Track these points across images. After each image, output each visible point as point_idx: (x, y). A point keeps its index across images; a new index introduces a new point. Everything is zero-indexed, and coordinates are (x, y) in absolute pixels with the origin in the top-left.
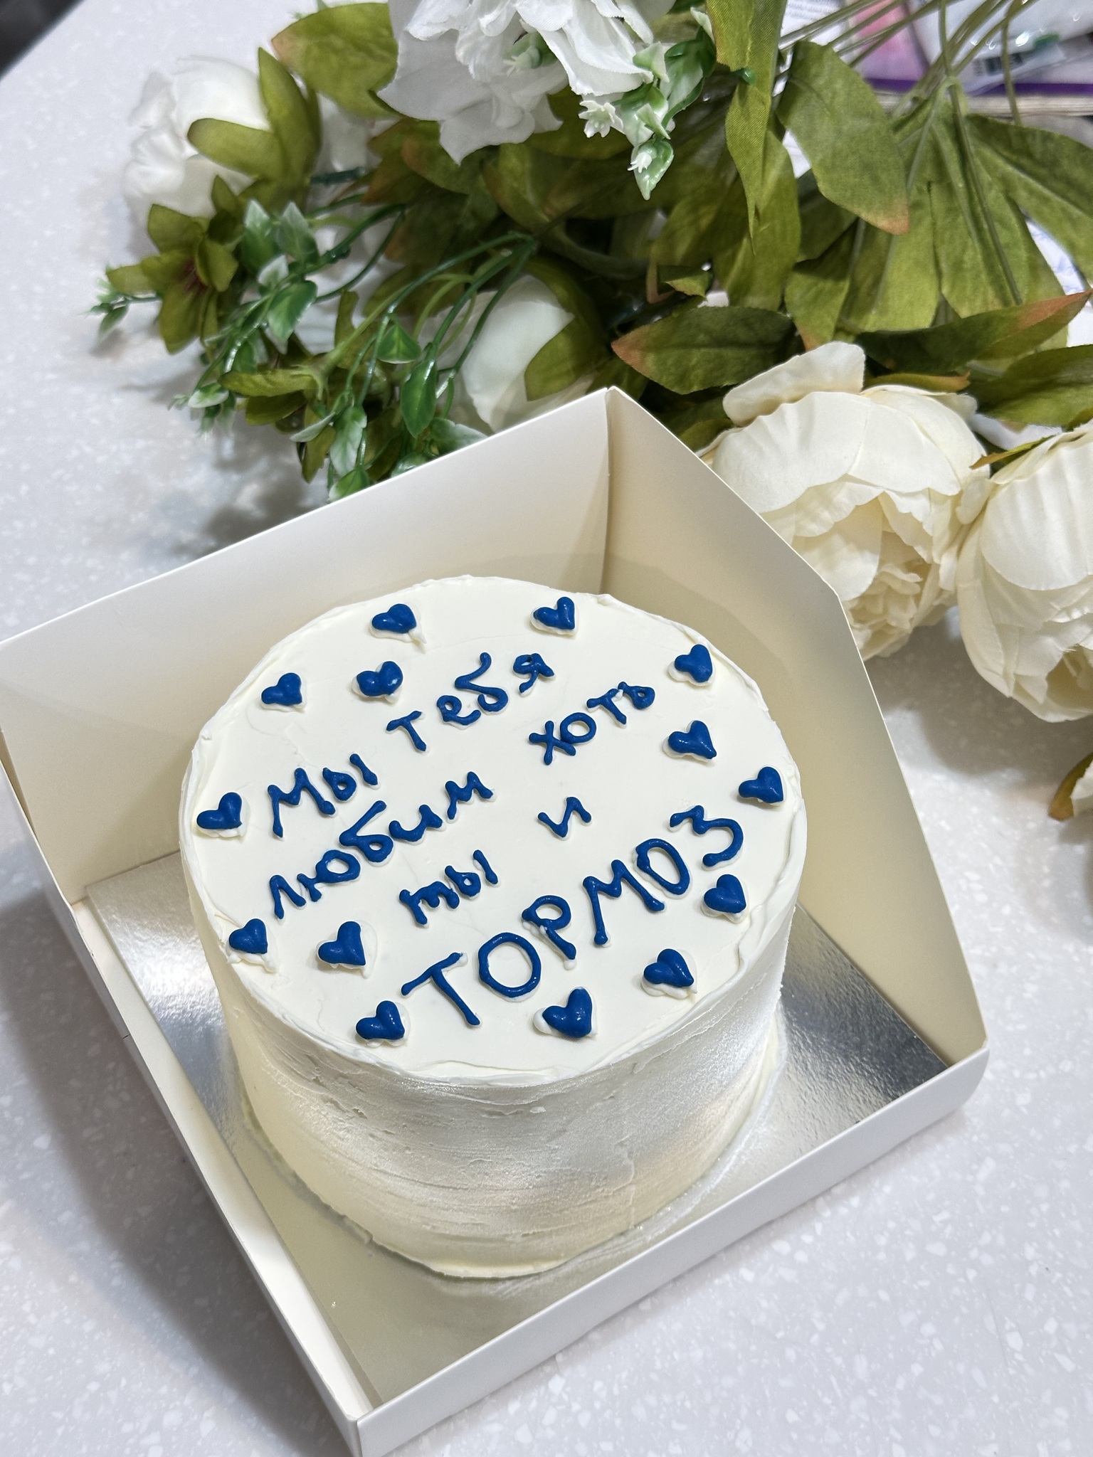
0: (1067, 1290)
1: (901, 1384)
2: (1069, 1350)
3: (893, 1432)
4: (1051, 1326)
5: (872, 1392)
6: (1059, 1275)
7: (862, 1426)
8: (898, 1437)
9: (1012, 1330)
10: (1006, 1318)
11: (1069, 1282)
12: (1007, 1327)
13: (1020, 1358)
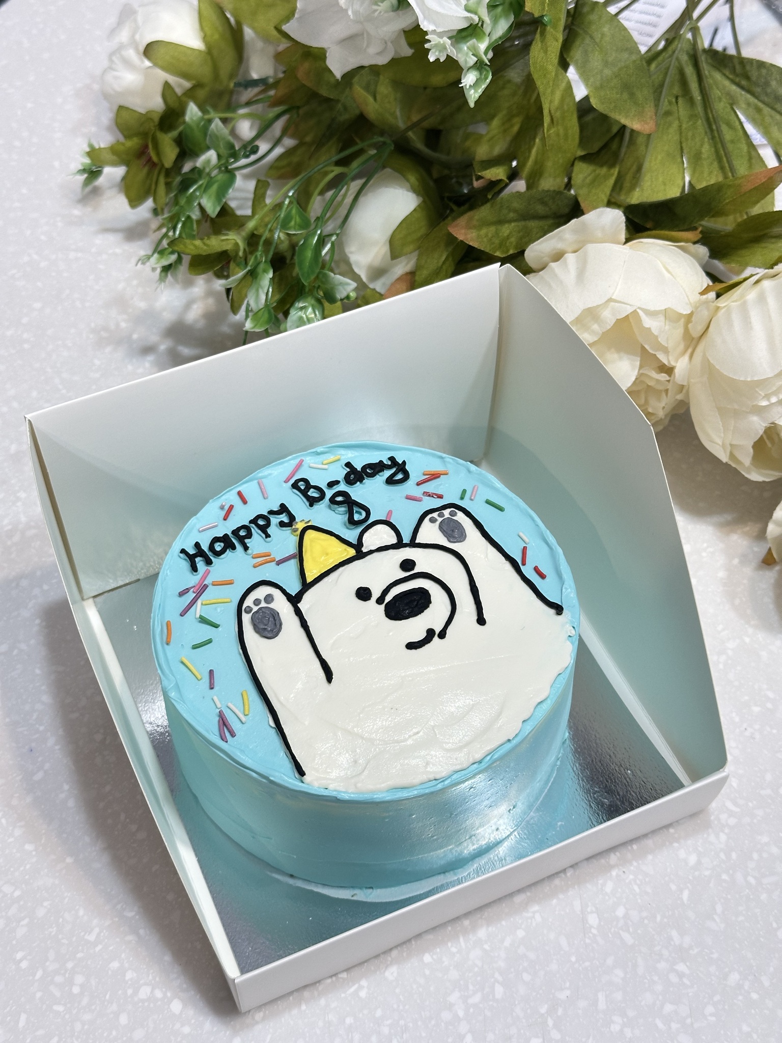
0: (636, 888)
1: (507, 943)
2: (631, 930)
3: (497, 975)
4: (620, 912)
5: (486, 947)
6: (631, 877)
7: (476, 969)
8: (500, 979)
9: (592, 912)
10: (590, 904)
11: (638, 882)
12: (589, 910)
13: (594, 931)
